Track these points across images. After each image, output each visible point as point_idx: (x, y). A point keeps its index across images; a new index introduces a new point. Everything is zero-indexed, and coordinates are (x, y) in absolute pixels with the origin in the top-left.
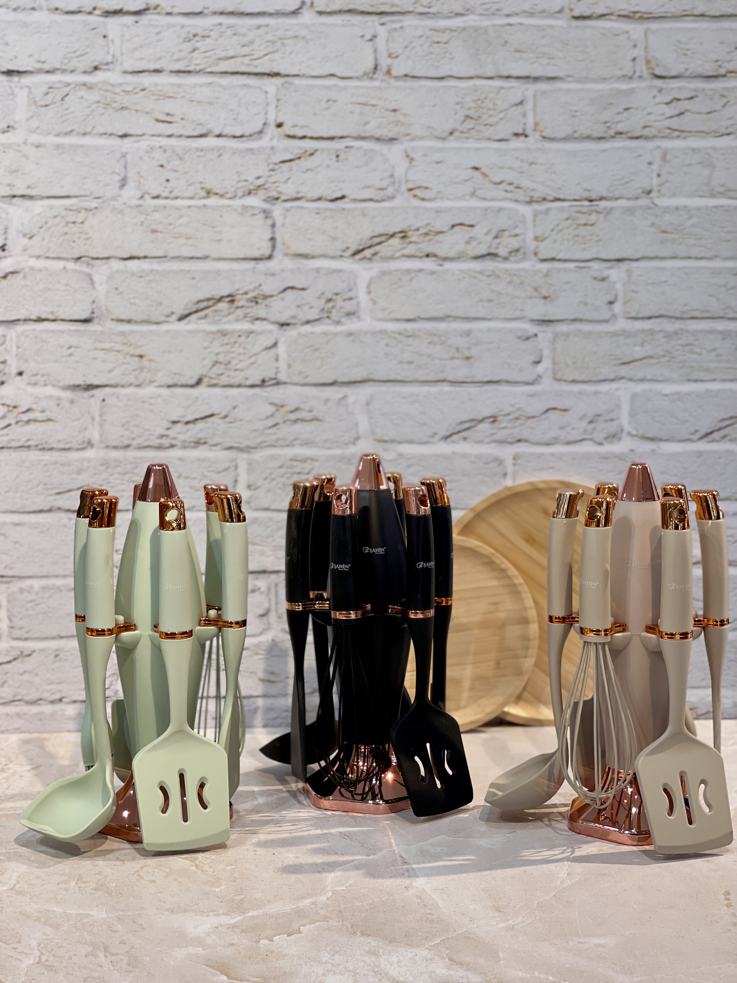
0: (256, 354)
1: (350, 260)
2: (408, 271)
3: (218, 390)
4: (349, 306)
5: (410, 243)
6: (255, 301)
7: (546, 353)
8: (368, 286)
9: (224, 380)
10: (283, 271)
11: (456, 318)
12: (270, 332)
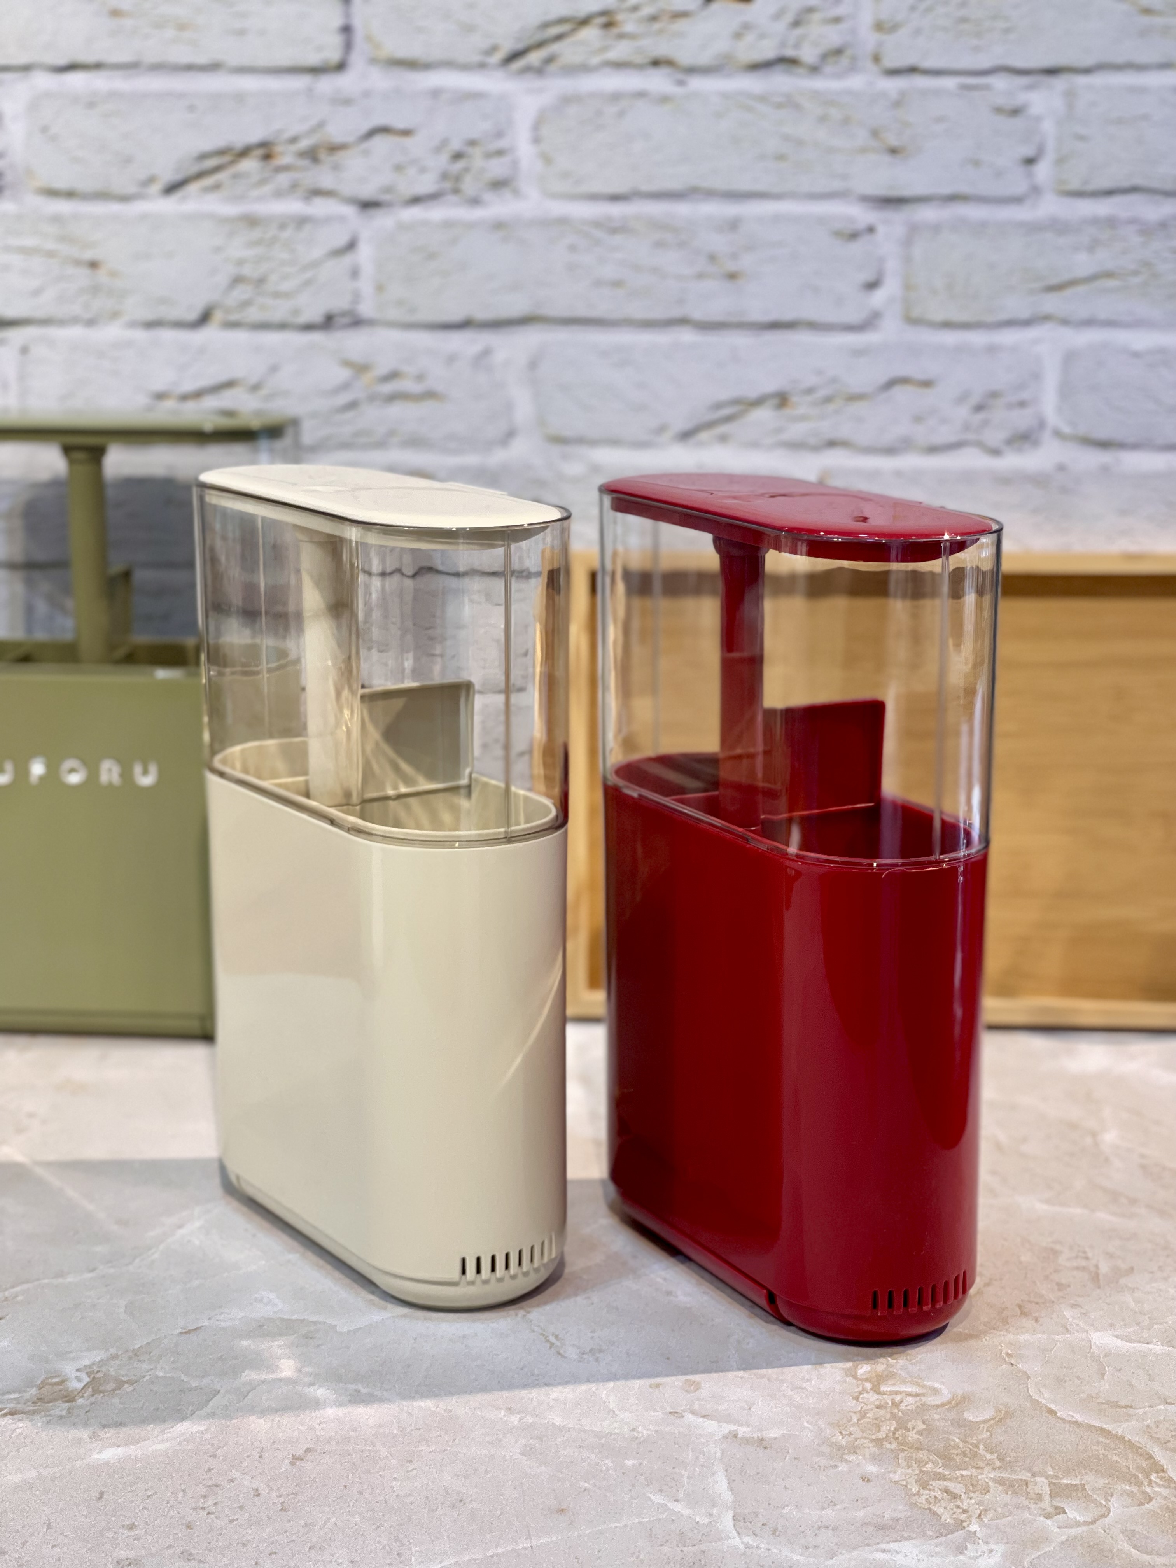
0: (315, 264)
1: (500, 74)
2: (616, 97)
3: (241, 336)
4: (497, 168)
5: (622, 36)
6: (312, 155)
7: (892, 266)
8: (536, 127)
9: (253, 314)
10: (367, 94)
11: (710, 194)
12: (342, 219)
